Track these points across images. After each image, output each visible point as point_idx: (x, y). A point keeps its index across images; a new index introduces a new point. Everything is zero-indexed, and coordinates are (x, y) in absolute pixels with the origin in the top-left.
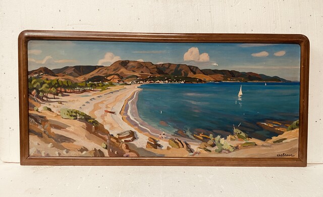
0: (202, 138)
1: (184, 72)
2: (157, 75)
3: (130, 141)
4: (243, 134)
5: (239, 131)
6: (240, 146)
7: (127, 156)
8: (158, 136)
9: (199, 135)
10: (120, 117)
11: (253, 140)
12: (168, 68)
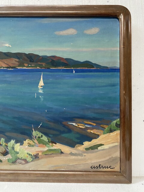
4: (45, 138)
5: (40, 134)
6: (40, 154)
11: (58, 146)
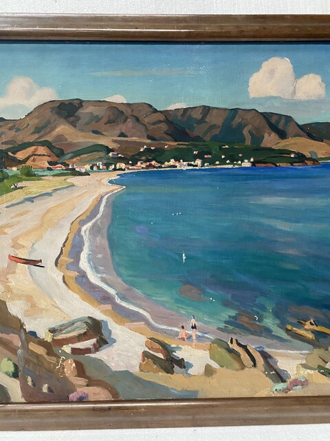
0: (310, 336)
1: (250, 132)
2: (169, 144)
3: (88, 351)
7: (81, 400)
8: (177, 334)
9: (300, 324)
10: (57, 275)
12: (202, 121)
